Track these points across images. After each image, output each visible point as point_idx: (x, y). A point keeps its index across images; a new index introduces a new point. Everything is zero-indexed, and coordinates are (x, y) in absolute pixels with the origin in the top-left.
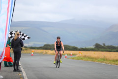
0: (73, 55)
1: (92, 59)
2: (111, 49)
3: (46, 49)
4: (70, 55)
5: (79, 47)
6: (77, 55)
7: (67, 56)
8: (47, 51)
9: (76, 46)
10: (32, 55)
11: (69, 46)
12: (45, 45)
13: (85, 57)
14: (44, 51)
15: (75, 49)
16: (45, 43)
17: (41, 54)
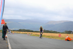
0: (31, 34)
3: (20, 31)
4: (30, 34)
5: (34, 31)
8: (20, 32)
9: (33, 30)
10: (13, 34)
11: (30, 30)
12: (19, 30)
13: (36, 35)
14: (19, 32)
15: (32, 31)
16: (20, 29)
17: (18, 33)
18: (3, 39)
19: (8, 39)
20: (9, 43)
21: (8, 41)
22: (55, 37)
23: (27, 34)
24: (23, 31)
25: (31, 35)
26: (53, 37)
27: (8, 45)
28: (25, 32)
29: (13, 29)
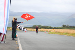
1: (60, 33)
2: (72, 28)
4: (48, 31)
5: (53, 27)
6: (52, 31)
7: (46, 32)
11: (48, 27)
12: (34, 26)
13: (56, 32)
18: (12, 39)
19: (18, 39)
20: (20, 44)
21: (19, 42)
23: (43, 31)
25: (49, 33)
27: (18, 47)
28: (40, 28)
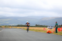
16: (18, 24)
22: (41, 30)
24: (21, 26)
26: (39, 31)
29: (13, 25)
